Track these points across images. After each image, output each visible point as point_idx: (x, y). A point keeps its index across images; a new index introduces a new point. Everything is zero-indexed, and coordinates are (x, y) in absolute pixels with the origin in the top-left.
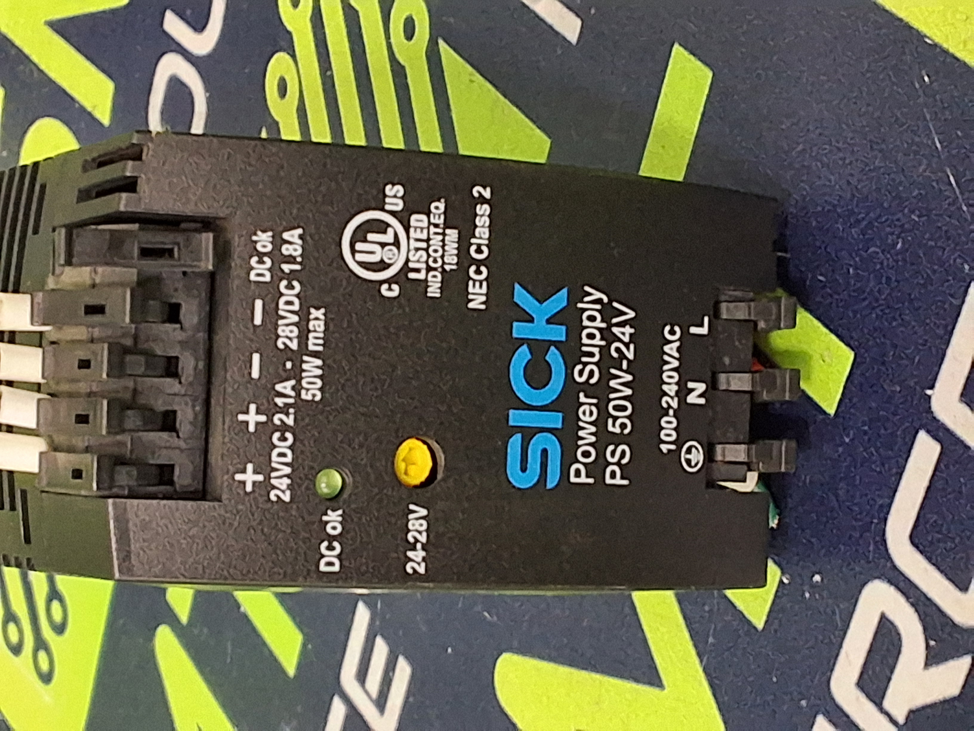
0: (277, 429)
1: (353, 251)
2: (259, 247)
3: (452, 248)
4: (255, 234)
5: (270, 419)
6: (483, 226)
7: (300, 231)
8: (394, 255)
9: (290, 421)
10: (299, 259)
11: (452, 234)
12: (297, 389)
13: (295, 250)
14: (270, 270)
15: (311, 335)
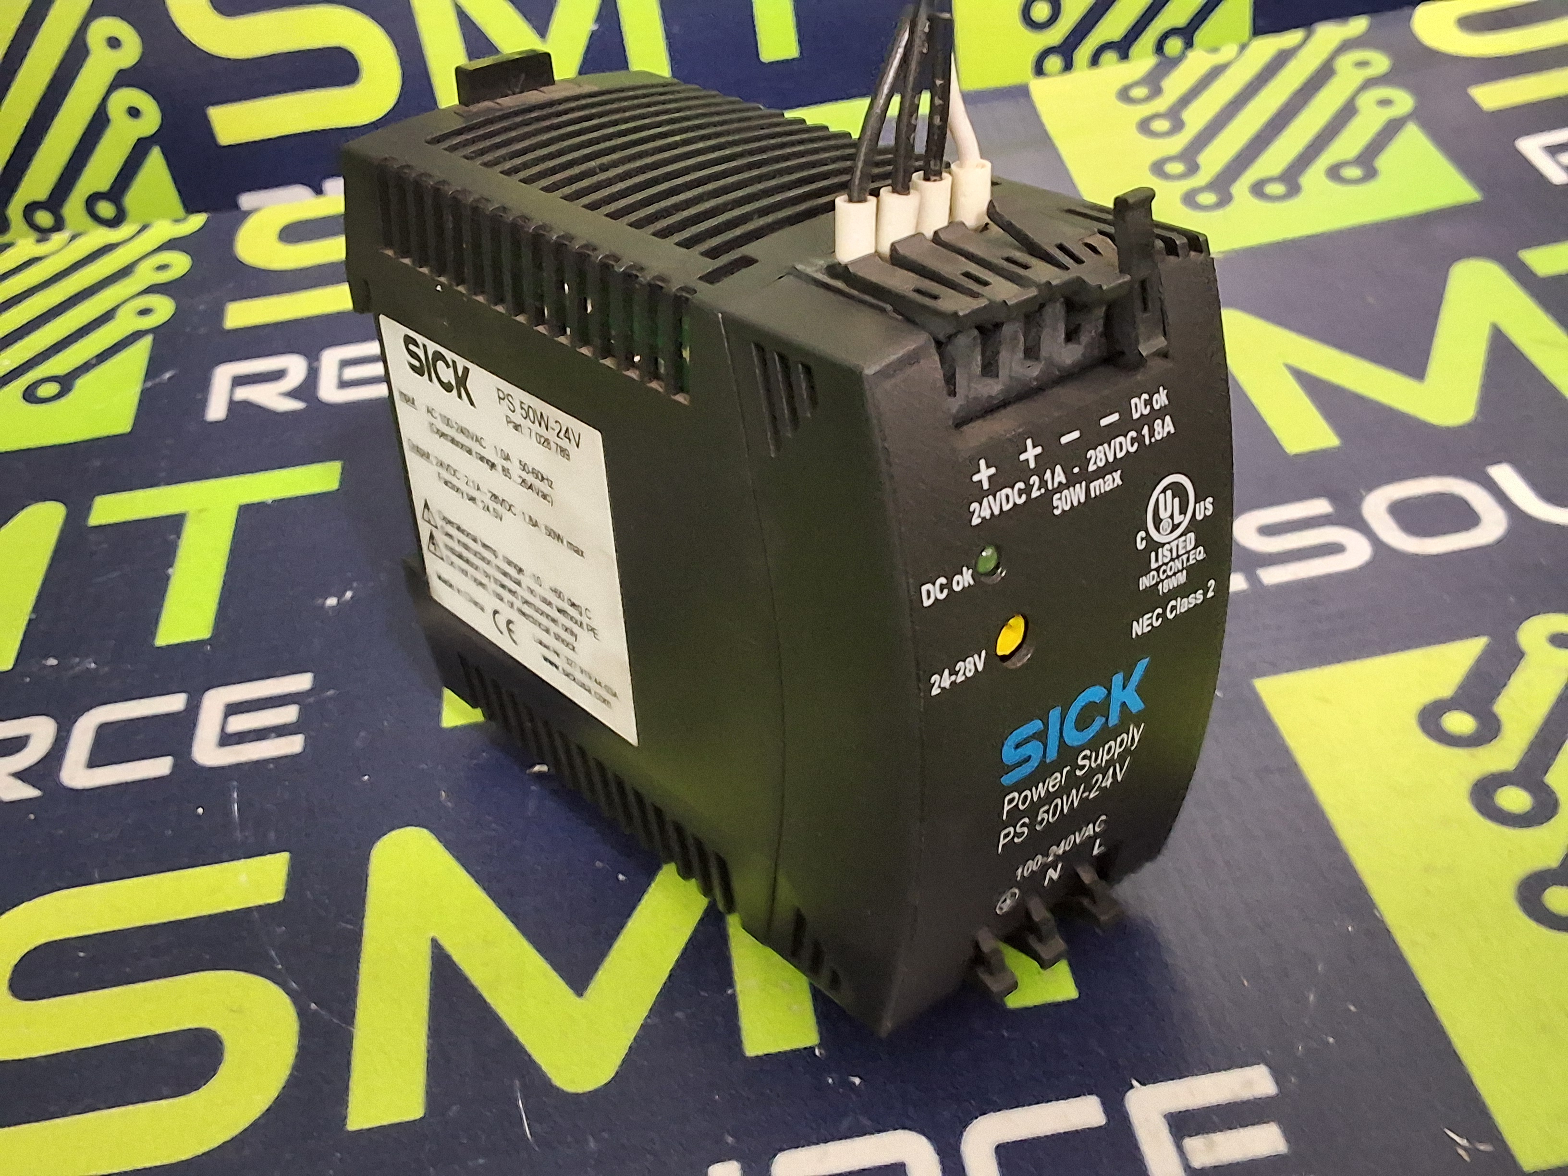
0: (1027, 483)
1: (1164, 491)
2: (1156, 396)
3: (1173, 583)
4: (1164, 389)
5: (1034, 472)
6: (1189, 603)
7: (1173, 431)
8: (1166, 530)
9: (1035, 494)
10: (1153, 440)
11: (1182, 578)
12: (1061, 488)
13: (1159, 433)
14: (1142, 415)
15: (1101, 480)
